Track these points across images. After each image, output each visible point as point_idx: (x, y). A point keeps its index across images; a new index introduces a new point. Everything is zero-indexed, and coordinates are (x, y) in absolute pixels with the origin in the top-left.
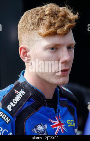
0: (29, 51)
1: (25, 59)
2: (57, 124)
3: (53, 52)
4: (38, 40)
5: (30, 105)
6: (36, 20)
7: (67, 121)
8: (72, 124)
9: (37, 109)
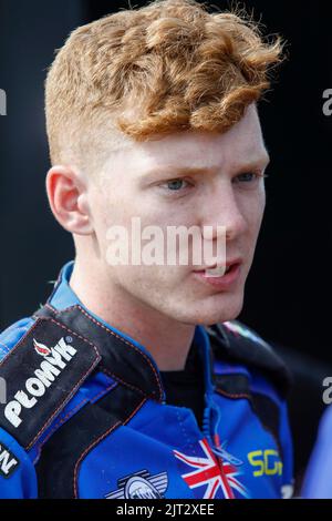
0: (85, 188)
1: (68, 218)
2: (206, 468)
3: (175, 199)
4: (116, 148)
5: (96, 399)
6: (112, 71)
7: (251, 456)
8: (271, 466)
9: (124, 415)
